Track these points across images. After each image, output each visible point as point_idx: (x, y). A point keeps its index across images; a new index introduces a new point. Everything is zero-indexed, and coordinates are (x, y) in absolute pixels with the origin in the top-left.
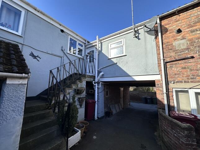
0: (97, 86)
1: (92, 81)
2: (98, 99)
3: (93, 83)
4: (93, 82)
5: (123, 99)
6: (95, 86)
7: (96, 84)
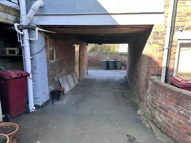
0: (26, 38)
1: (11, 23)
2: (33, 67)
3: (17, 29)
4: (16, 25)
5: (78, 65)
6: (22, 35)
7: (25, 32)
